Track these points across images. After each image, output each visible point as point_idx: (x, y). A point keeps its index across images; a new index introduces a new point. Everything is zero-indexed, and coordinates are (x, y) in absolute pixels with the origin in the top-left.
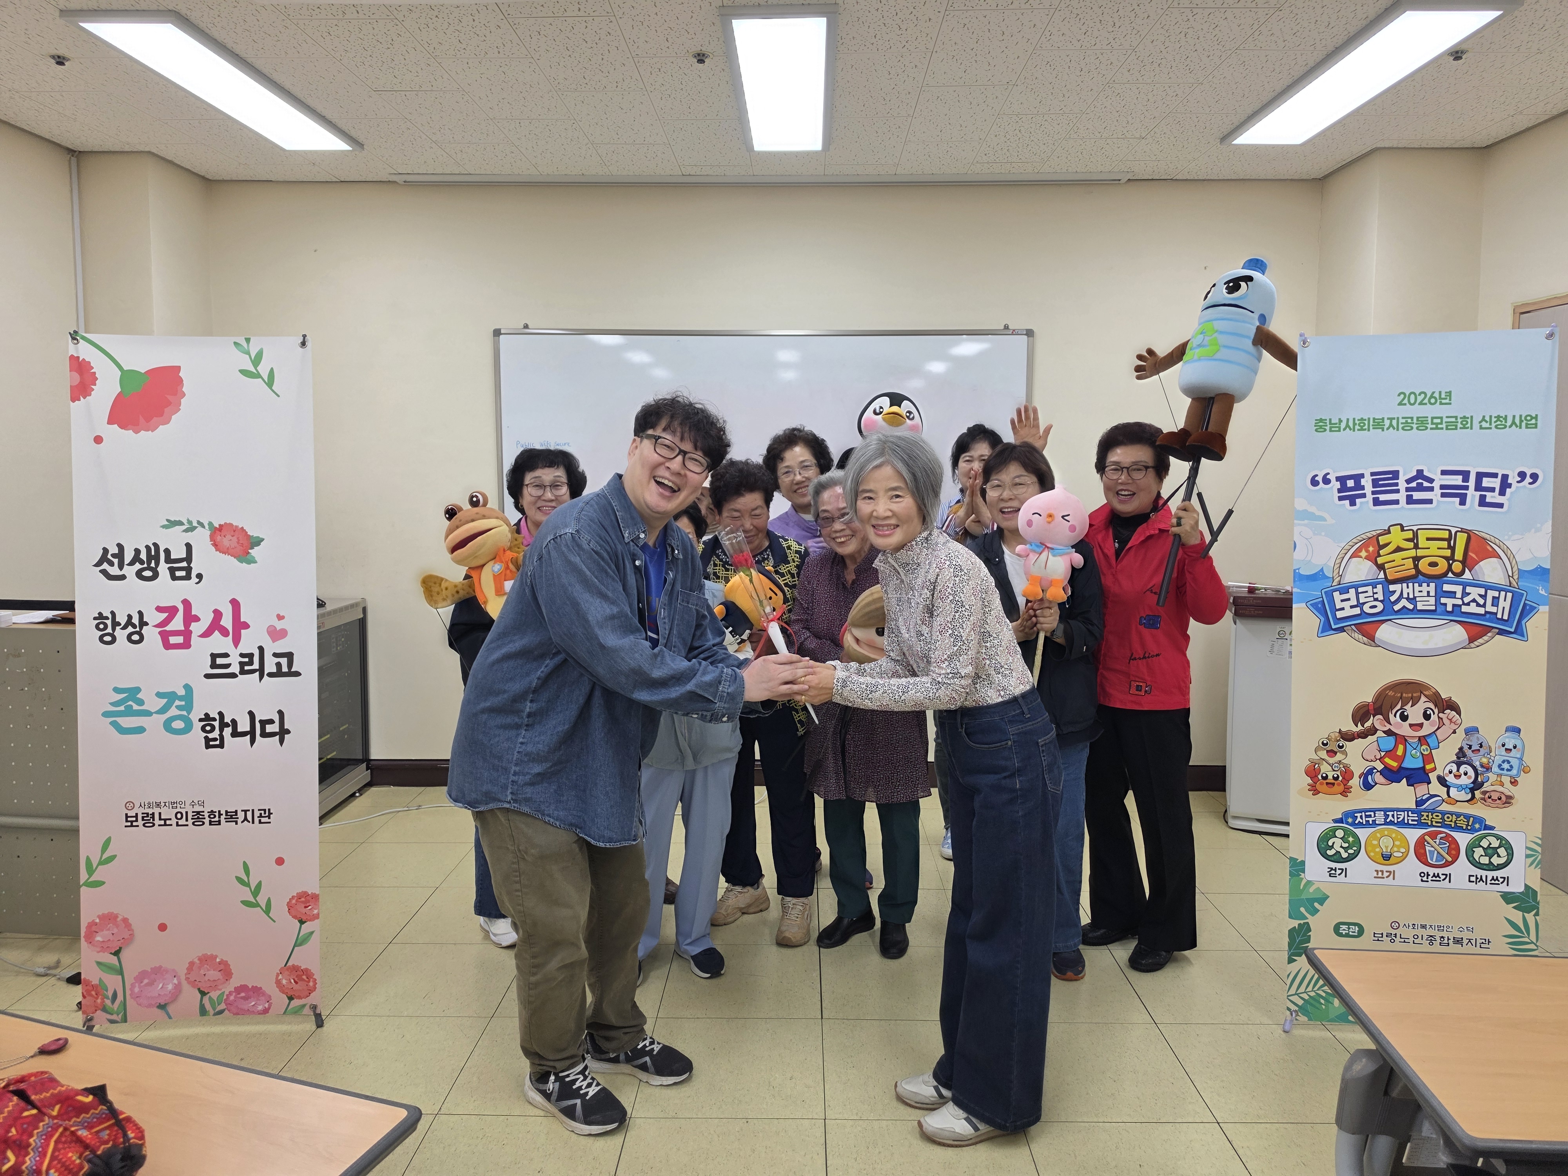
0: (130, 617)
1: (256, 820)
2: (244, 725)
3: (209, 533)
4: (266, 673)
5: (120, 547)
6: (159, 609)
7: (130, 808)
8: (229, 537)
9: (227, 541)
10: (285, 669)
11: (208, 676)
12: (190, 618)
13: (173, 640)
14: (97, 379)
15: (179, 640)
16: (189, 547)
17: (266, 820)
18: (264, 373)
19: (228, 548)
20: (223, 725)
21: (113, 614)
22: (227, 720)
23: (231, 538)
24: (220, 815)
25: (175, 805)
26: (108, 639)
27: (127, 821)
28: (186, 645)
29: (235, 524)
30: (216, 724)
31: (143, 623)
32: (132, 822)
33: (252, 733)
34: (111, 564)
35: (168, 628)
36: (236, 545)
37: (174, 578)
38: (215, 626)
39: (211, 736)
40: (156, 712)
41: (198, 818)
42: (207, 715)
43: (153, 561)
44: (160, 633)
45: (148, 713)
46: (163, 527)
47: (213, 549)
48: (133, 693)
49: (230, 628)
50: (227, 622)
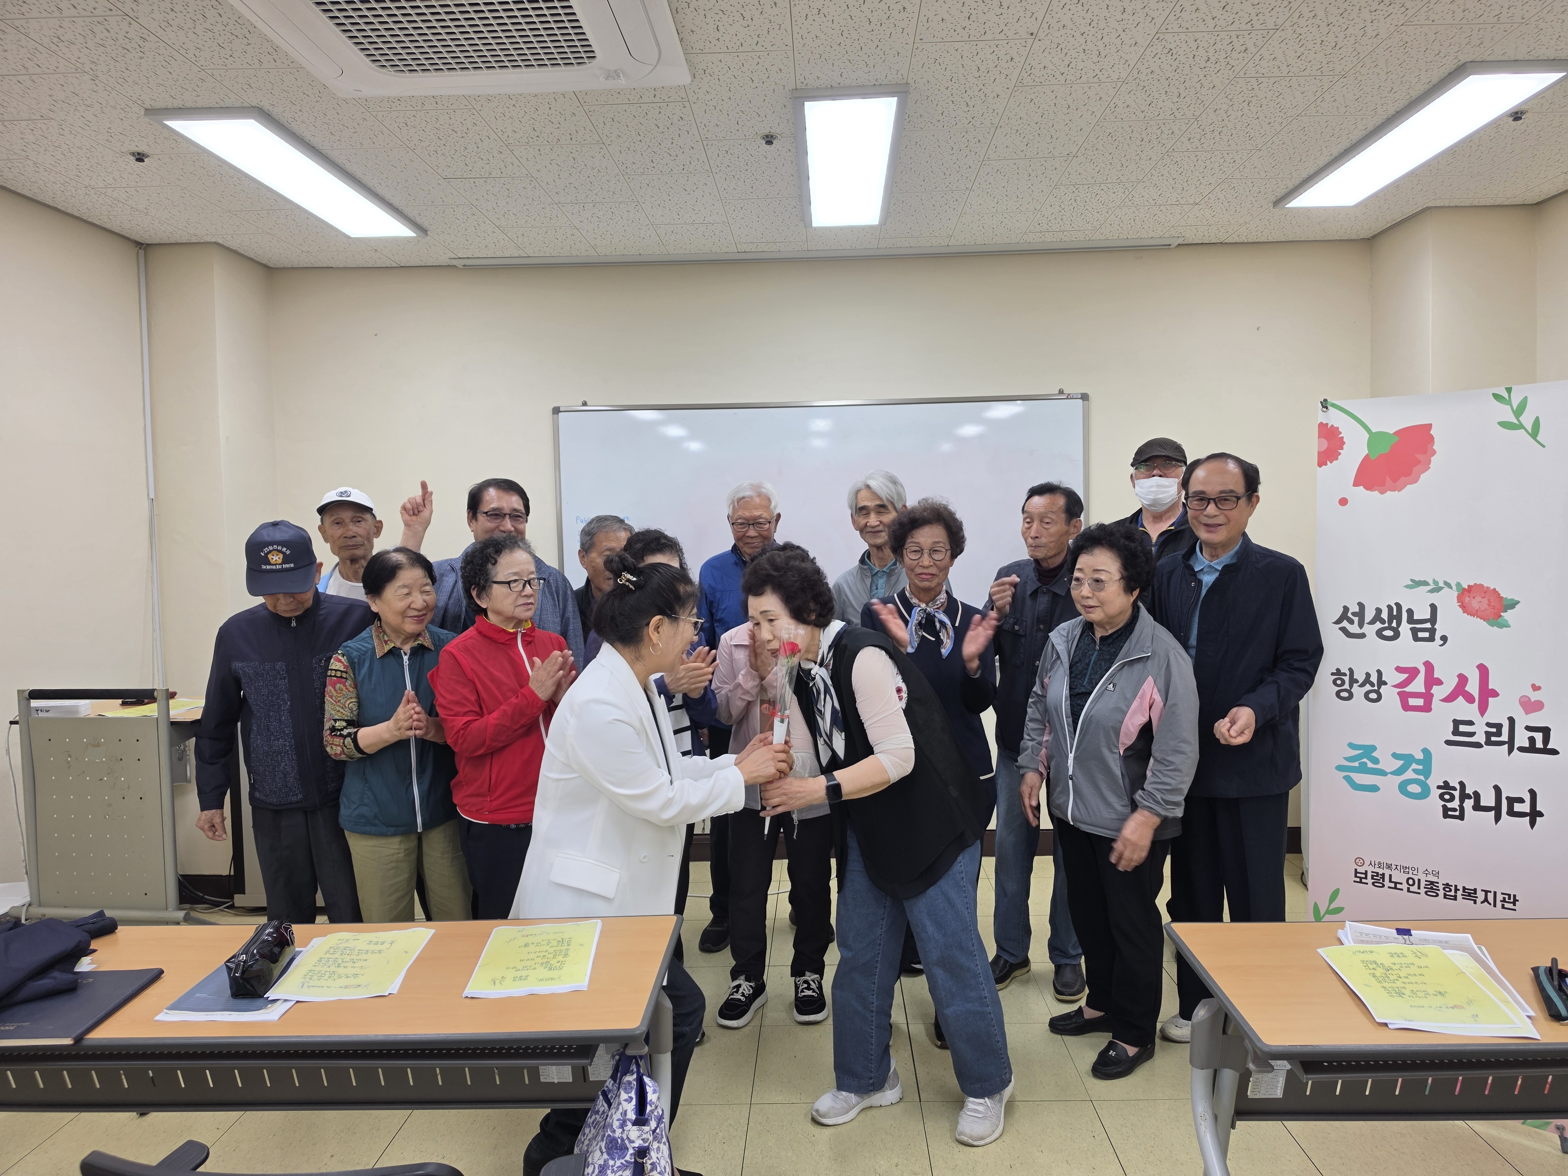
0: (1368, 675)
1: (1499, 904)
2: (1488, 800)
3: (1456, 594)
4: (1516, 747)
5: (1361, 606)
6: (1399, 670)
7: (1360, 864)
8: (1478, 598)
9: (1476, 603)
10: (1539, 744)
11: (1448, 743)
12: (1432, 681)
13: (1412, 702)
14: (1344, 443)
15: (1420, 702)
16: (1434, 608)
17: (1511, 906)
18: (1528, 423)
19: (1477, 611)
20: (1464, 796)
21: (1351, 670)
22: (1469, 791)
23: (1481, 599)
24: (1456, 890)
25: (1407, 870)
26: (1345, 694)
27: (1356, 876)
28: (1427, 708)
29: (1486, 585)
30: (1457, 794)
31: (1381, 683)
32: (1361, 878)
33: (1497, 809)
34: (1351, 622)
35: (1408, 689)
36: (1486, 606)
37: (1416, 638)
38: (1460, 690)
39: (1449, 805)
40: (1392, 773)
41: (1432, 887)
42: (1446, 782)
43: (1395, 621)
44: (1399, 693)
45: (1383, 773)
46: (1407, 587)
47: (1461, 610)
48: (1368, 751)
49: (1476, 695)
50: (1473, 688)
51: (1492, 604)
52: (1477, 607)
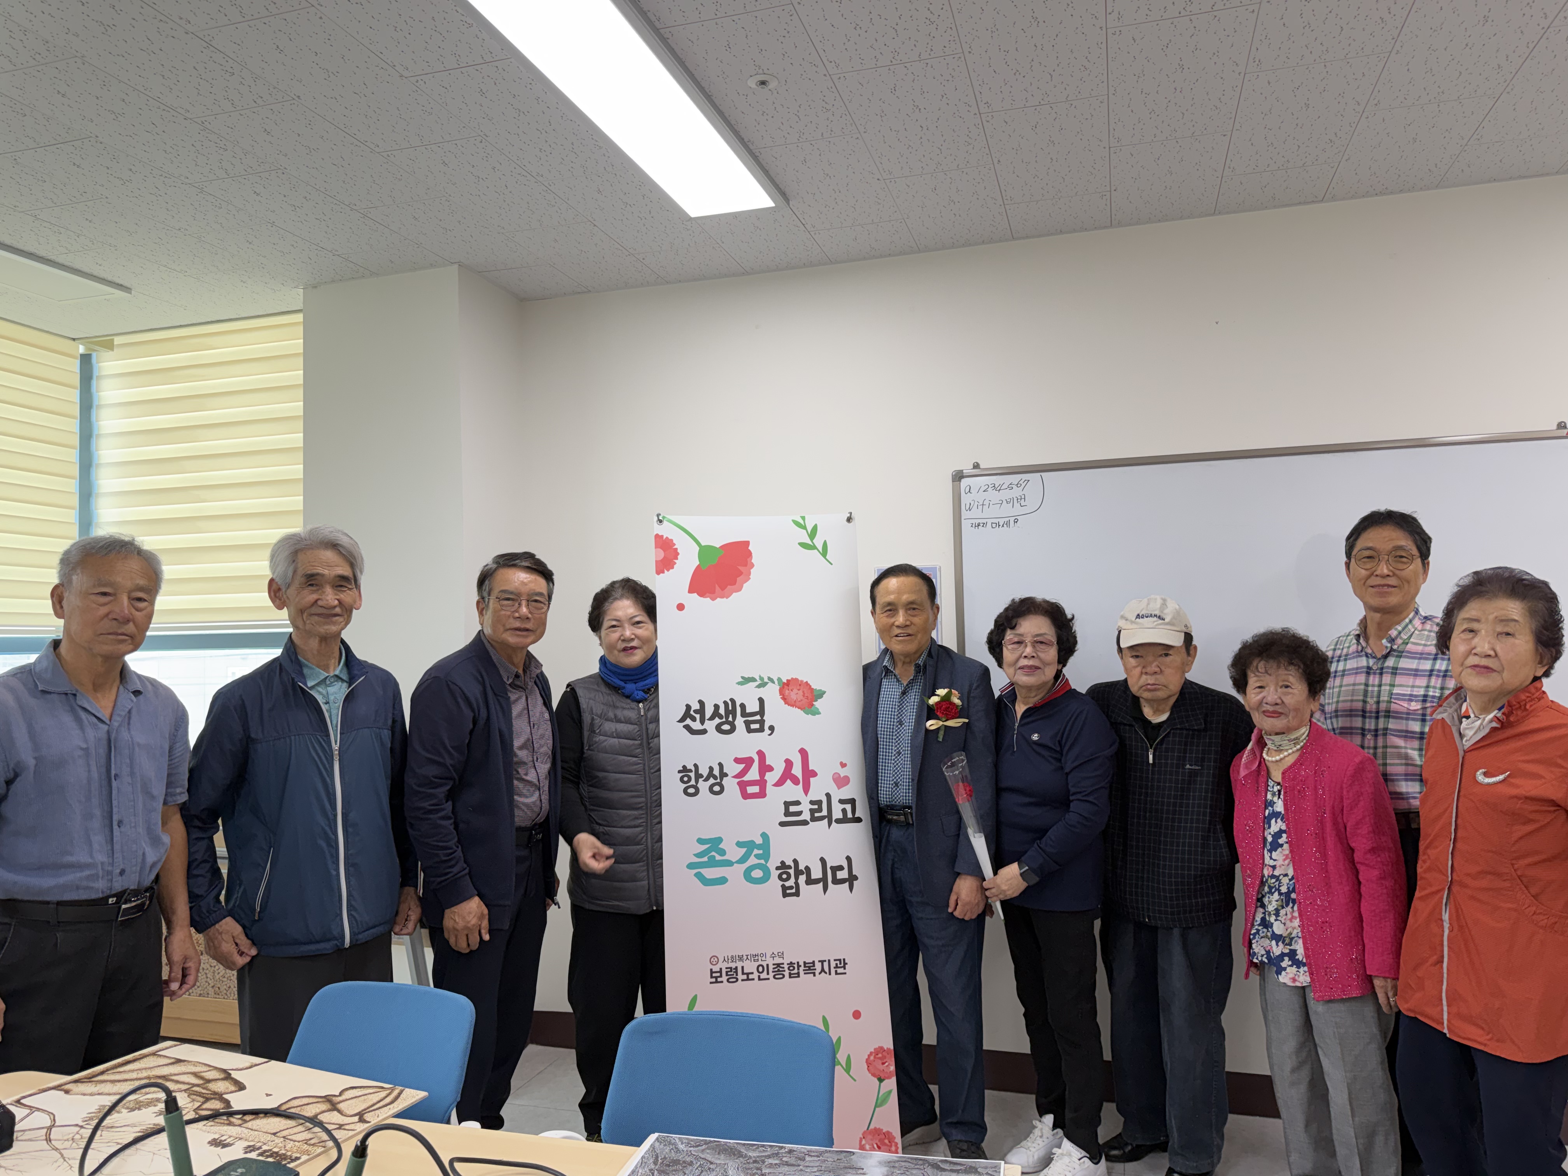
51: (806, 695)
52: (795, 699)
